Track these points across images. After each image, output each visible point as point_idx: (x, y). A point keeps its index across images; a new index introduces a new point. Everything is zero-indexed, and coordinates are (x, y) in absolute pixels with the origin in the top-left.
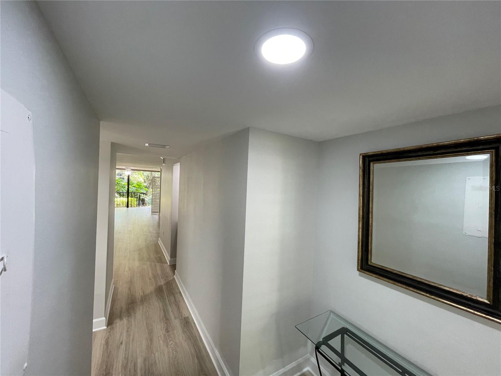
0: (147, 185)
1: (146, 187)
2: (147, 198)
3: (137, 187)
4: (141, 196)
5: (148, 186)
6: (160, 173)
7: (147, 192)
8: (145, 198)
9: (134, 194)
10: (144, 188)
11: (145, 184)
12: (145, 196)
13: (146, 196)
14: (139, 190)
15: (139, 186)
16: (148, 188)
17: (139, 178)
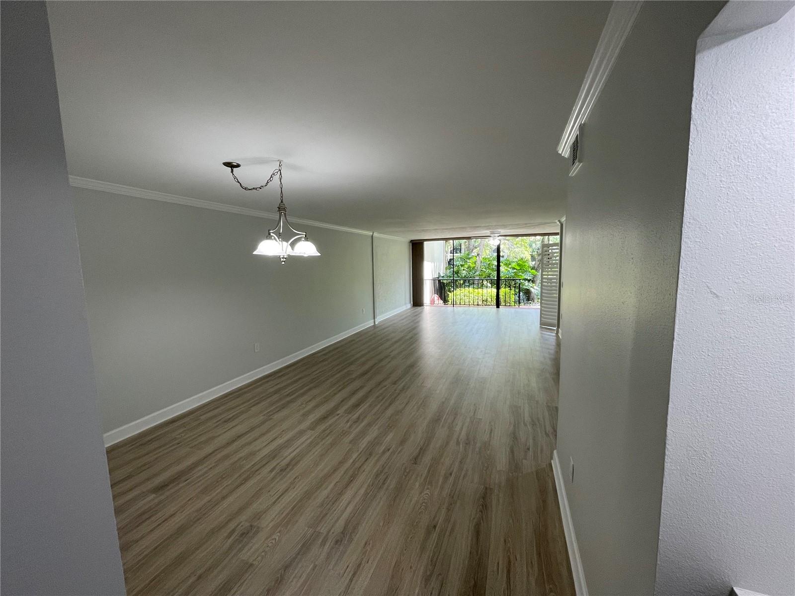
0: (535, 264)
1: (533, 268)
2: (535, 287)
3: (518, 268)
4: (524, 285)
5: (536, 266)
6: (558, 237)
7: (535, 276)
8: (531, 289)
9: (512, 282)
10: (530, 270)
11: (532, 264)
12: (531, 284)
13: (534, 284)
14: (521, 274)
15: (521, 266)
16: (536, 270)
17: (523, 252)
